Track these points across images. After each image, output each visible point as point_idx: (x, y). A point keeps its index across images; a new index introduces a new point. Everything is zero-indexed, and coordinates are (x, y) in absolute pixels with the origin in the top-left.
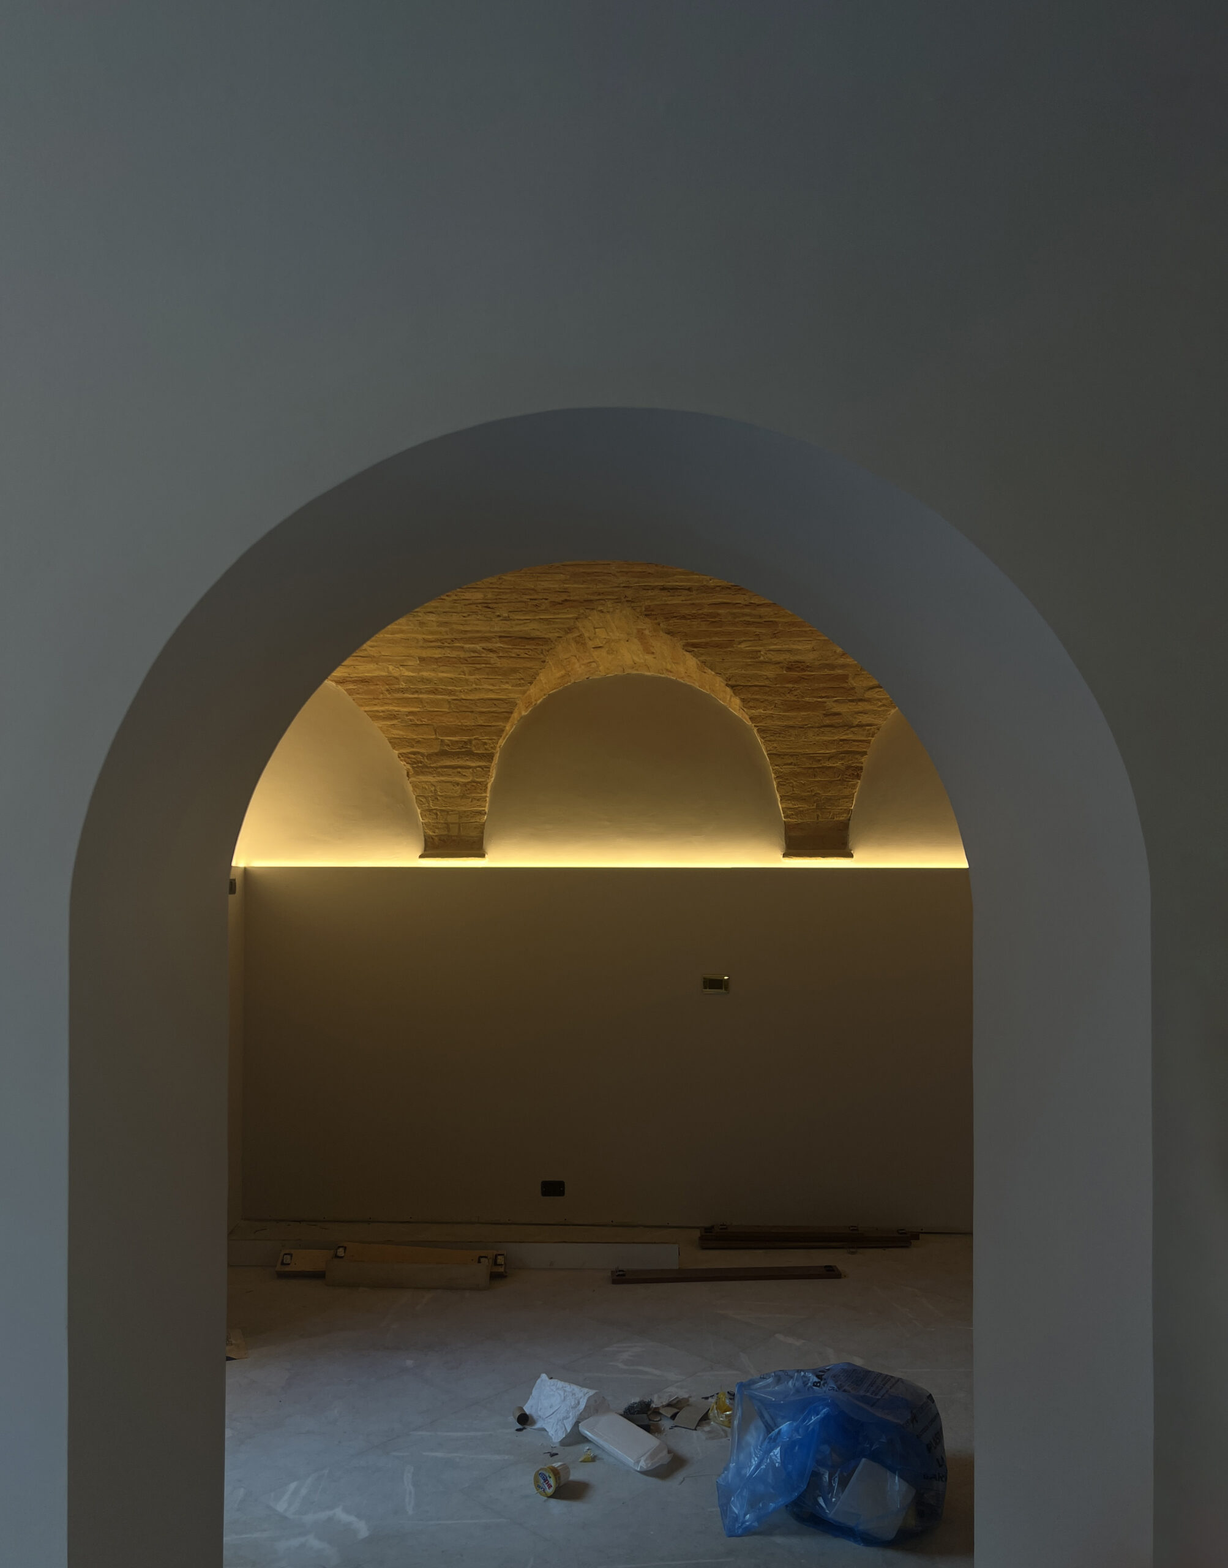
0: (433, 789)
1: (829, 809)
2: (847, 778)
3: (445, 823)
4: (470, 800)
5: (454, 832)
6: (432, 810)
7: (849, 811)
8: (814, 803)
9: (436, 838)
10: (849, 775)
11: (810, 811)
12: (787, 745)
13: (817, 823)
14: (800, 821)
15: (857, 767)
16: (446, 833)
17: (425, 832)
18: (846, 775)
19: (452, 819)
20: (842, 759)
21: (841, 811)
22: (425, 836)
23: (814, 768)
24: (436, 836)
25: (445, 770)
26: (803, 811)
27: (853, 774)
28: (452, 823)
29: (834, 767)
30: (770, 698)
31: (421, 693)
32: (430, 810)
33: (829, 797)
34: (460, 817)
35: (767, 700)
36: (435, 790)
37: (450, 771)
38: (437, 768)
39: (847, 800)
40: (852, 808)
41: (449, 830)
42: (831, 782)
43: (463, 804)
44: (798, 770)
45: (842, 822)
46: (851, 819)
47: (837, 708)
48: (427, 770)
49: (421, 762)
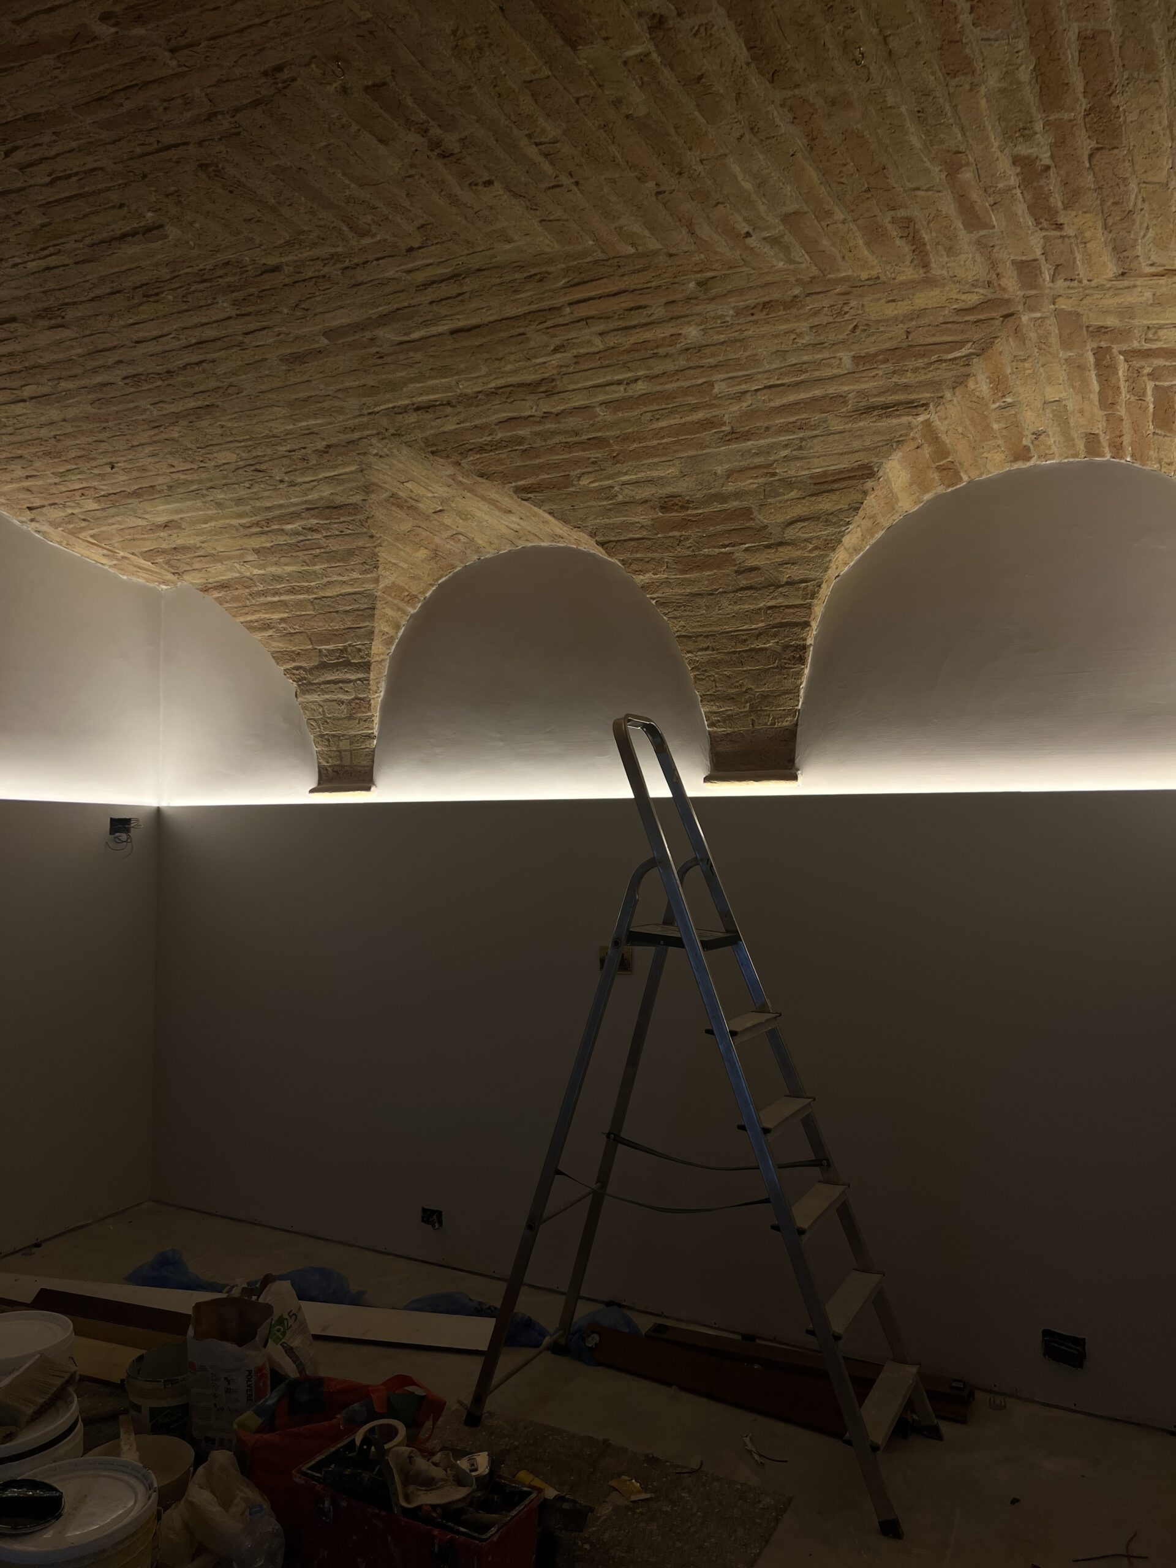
0: (321, 710)
1: (766, 710)
2: (786, 663)
3: (338, 751)
4: (357, 721)
5: (347, 761)
6: (324, 735)
7: (793, 712)
8: (747, 703)
9: (330, 769)
10: (789, 659)
11: (742, 715)
12: (698, 622)
13: (753, 732)
14: (729, 730)
15: (797, 646)
16: (338, 763)
17: (319, 763)
18: (785, 658)
19: (344, 745)
20: (775, 636)
21: (784, 713)
22: (319, 767)
23: (740, 652)
24: (330, 766)
25: (328, 686)
26: (732, 715)
27: (794, 657)
28: (345, 751)
29: (766, 649)
30: (655, 555)
31: (281, 594)
32: (322, 736)
33: (766, 694)
34: (351, 743)
35: (654, 559)
36: (323, 711)
37: (332, 687)
38: (320, 684)
39: (790, 696)
40: (799, 707)
41: (341, 758)
42: (765, 671)
43: (351, 726)
44: (719, 657)
45: (786, 729)
46: (799, 723)
47: (752, 562)
48: (312, 688)
49: (305, 679)
